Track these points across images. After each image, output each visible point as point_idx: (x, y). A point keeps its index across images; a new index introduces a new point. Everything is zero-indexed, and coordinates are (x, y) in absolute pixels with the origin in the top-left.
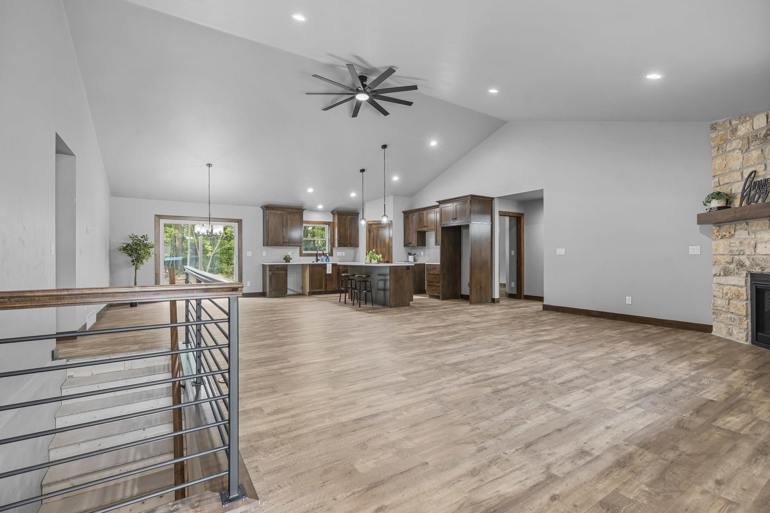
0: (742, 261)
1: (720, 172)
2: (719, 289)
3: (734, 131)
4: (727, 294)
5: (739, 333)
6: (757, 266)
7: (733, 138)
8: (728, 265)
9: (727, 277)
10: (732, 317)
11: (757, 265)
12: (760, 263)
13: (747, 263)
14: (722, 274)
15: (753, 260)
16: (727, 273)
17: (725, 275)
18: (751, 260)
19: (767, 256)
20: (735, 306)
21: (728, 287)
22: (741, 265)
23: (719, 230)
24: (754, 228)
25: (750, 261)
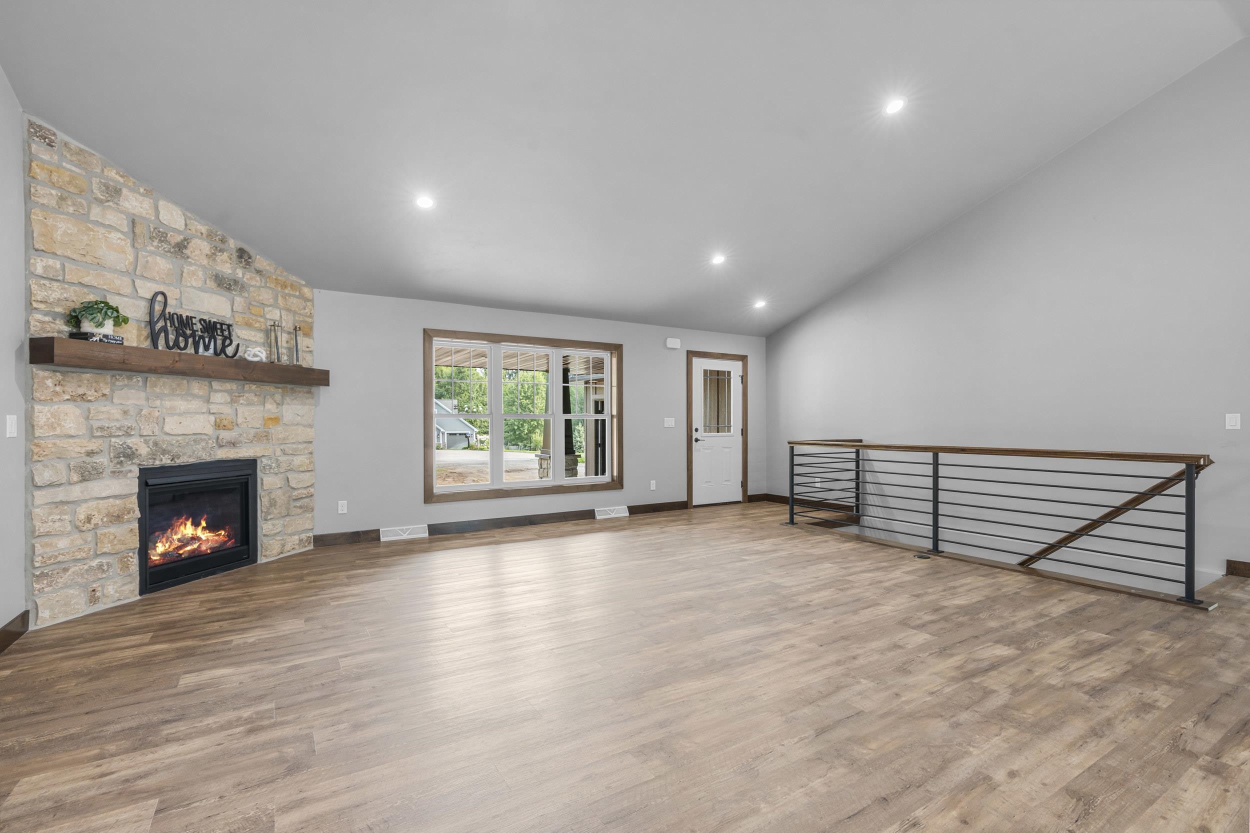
0: (131, 448)
1: (69, 253)
2: (60, 514)
3: (113, 192)
4: (89, 519)
5: (124, 585)
6: (163, 454)
7: (111, 204)
8: (88, 459)
9: (90, 484)
10: (104, 561)
11: (164, 452)
12: (170, 448)
13: (144, 450)
14: (75, 477)
15: (156, 444)
16: (87, 474)
17: (84, 479)
18: (151, 444)
19: (185, 437)
20: (112, 537)
21: (93, 504)
22: (129, 454)
23: (62, 380)
24: (158, 390)
25: (149, 447)
